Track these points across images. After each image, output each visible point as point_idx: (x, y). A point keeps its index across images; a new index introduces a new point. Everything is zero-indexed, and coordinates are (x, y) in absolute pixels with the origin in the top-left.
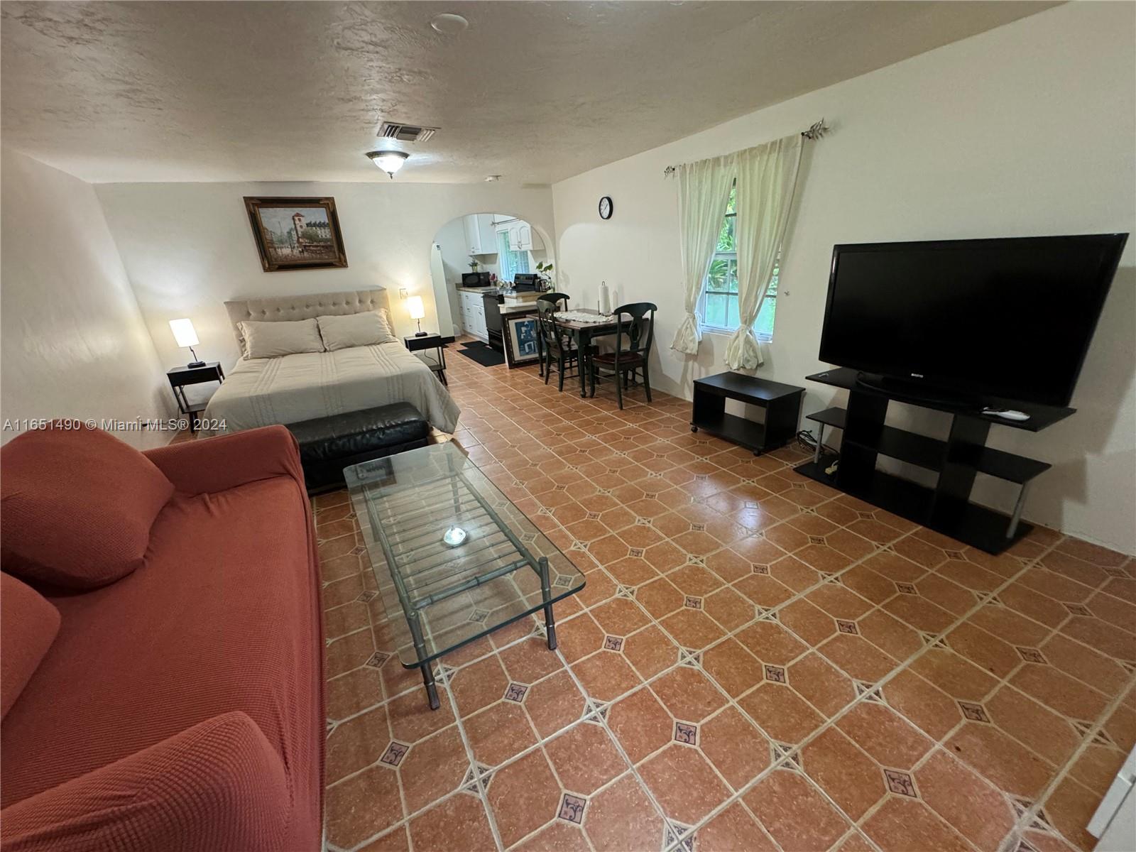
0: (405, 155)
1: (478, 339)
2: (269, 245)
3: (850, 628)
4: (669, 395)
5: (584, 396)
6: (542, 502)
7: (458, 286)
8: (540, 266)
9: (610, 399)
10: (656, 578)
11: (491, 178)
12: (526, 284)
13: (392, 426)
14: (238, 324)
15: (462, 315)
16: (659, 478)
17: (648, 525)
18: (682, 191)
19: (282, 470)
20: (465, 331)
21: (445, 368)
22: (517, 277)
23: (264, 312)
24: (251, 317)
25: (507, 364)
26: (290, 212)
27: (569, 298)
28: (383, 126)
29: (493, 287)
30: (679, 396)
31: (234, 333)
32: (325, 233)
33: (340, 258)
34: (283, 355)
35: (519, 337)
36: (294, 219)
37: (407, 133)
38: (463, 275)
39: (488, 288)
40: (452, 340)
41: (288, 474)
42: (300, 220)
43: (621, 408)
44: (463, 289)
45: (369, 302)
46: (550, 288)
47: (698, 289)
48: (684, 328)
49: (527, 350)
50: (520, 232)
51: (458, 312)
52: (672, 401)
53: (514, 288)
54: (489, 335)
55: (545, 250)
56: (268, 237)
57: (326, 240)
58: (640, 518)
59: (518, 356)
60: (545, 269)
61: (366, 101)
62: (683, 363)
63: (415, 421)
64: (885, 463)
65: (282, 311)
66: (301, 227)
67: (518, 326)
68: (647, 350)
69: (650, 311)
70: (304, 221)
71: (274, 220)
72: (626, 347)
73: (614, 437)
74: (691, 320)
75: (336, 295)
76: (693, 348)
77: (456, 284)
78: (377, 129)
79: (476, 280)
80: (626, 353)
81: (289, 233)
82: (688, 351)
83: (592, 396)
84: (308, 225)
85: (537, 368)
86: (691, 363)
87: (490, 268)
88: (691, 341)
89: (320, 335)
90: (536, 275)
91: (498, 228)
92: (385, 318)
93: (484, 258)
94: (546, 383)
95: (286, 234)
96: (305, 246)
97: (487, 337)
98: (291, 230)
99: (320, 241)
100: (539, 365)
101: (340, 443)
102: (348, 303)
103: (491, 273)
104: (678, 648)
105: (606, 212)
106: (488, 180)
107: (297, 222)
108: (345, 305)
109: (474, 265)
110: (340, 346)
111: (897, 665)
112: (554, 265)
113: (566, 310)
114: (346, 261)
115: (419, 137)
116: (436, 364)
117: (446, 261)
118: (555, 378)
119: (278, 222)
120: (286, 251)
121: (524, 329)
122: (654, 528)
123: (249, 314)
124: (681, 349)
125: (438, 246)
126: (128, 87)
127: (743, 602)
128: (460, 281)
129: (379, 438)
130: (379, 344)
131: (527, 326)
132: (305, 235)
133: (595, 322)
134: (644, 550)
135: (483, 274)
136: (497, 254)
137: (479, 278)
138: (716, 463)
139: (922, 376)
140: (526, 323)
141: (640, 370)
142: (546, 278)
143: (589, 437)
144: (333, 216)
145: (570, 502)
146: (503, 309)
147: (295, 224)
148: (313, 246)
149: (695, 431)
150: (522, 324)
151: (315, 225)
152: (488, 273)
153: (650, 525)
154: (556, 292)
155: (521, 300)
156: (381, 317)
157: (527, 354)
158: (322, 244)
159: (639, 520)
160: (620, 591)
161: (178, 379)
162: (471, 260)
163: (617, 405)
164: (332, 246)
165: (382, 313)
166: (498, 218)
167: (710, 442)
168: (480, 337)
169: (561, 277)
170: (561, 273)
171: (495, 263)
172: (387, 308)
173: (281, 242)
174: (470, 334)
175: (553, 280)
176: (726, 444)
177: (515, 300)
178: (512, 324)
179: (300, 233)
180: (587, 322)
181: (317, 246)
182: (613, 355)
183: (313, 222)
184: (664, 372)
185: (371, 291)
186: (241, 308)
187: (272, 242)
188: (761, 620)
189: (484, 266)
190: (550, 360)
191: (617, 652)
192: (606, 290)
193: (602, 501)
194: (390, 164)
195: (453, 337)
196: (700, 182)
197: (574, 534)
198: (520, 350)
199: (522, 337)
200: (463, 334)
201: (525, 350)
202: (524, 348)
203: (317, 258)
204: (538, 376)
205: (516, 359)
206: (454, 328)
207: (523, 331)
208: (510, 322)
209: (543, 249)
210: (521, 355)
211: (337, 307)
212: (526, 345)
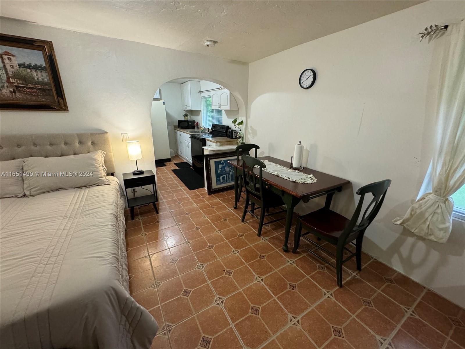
1: (186, 161)
5: (286, 251)
7: (175, 127)
8: (235, 121)
11: (209, 43)
12: (221, 131)
15: (176, 144)
20: (177, 154)
22: (214, 126)
25: (206, 188)
27: (259, 148)
29: (196, 130)
32: (43, 77)
33: (59, 102)
35: (217, 172)
36: (2, 57)
38: (178, 121)
39: (193, 130)
40: (169, 160)
42: (9, 59)
44: (178, 129)
45: (90, 144)
46: (240, 137)
49: (222, 181)
50: (220, 96)
51: (174, 142)
53: (211, 133)
54: (193, 161)
55: (239, 110)
57: (43, 84)
59: (215, 186)
60: (239, 124)
66: (12, 66)
67: (217, 164)
70: (16, 62)
74: (443, 205)
75: (54, 136)
76: (442, 237)
82: (433, 238)
84: (21, 66)
87: (196, 119)
88: (440, 229)
89: (22, 178)
90: (229, 127)
91: (203, 95)
92: (101, 159)
93: (192, 112)
94: (243, 221)
97: (191, 162)
99: (35, 84)
102: (66, 144)
103: (196, 121)
105: (307, 82)
106: (206, 44)
107: (7, 61)
108: (63, 146)
109: (186, 115)
112: (244, 122)
114: (66, 105)
117: (168, 110)
121: (220, 166)
125: (163, 102)
128: (177, 124)
130: (89, 187)
131: (223, 164)
132: (16, 76)
135: (191, 121)
136: (200, 110)
137: (188, 124)
140: (222, 162)
142: (238, 130)
144: (51, 61)
146: (207, 150)
147: (4, 63)
148: (27, 88)
150: (220, 162)
151: (29, 66)
152: (194, 121)
155: (218, 144)
156: (96, 160)
157: (221, 183)
158: (38, 86)
162: (184, 113)
164: (50, 90)
169: (249, 130)
171: (199, 115)
172: (106, 150)
174: (180, 155)
175: (243, 131)
177: (214, 144)
178: (212, 162)
179: (10, 73)
181: (32, 88)
185: (92, 134)
189: (192, 116)
192: (301, 149)
195: (170, 159)
198: (217, 181)
199: (219, 172)
200: (176, 155)
201: (220, 181)
202: (220, 179)
203: (32, 100)
204: (233, 209)
205: (213, 188)
206: (170, 151)
207: (220, 168)
208: (211, 160)
209: (237, 109)
210: (217, 185)
211: (54, 146)
212: (221, 177)
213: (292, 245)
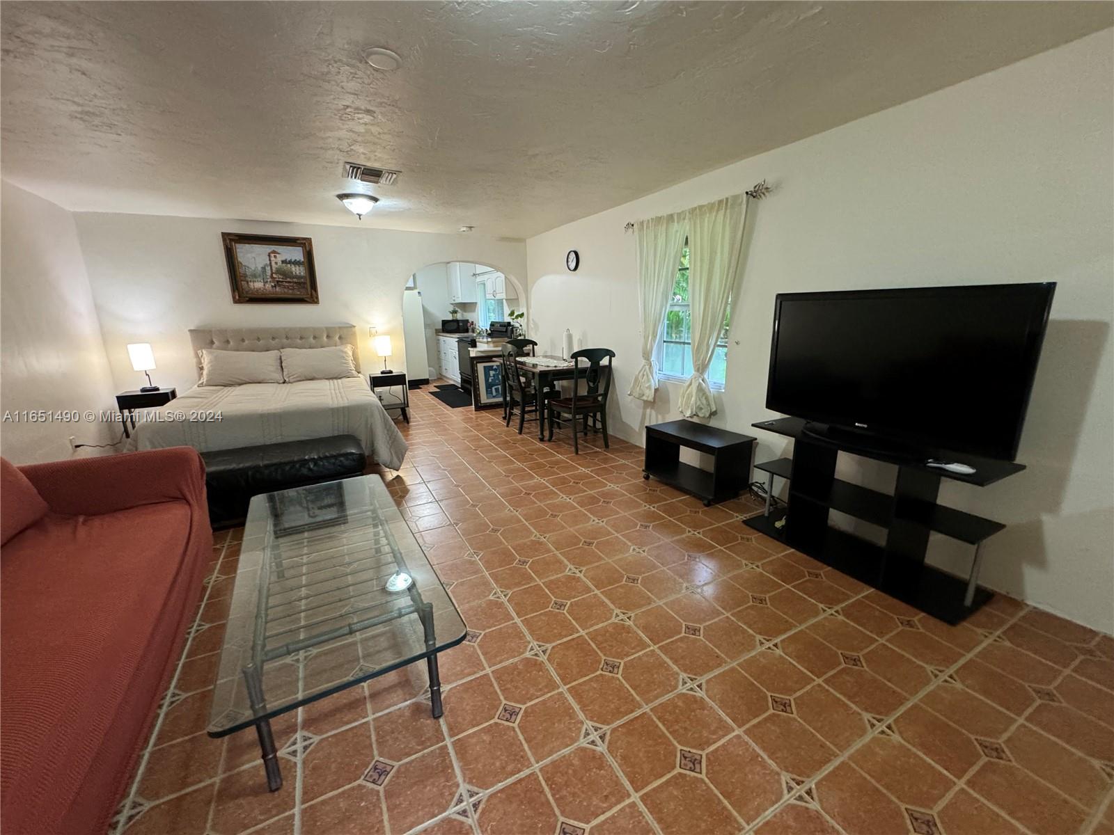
0: (375, 200)
1: (452, 383)
2: (242, 278)
3: (785, 706)
4: (627, 443)
5: (542, 440)
6: (471, 545)
7: (437, 332)
8: (512, 314)
9: (568, 444)
10: (575, 635)
11: (465, 229)
12: (500, 331)
13: (326, 457)
14: (199, 352)
15: (439, 359)
16: (601, 524)
17: (578, 575)
18: (640, 243)
19: (180, 496)
20: (441, 374)
21: (408, 406)
22: (492, 325)
23: (228, 342)
24: (214, 346)
25: (473, 406)
26: (265, 249)
27: (536, 344)
28: (344, 166)
29: (470, 334)
30: (637, 444)
31: (194, 360)
32: (299, 271)
33: (312, 294)
34: (240, 384)
35: (487, 380)
36: (269, 256)
37: (372, 174)
38: (443, 321)
39: (466, 334)
40: (426, 382)
41: (182, 498)
42: (275, 257)
43: (577, 453)
44: (441, 334)
45: (337, 338)
46: (520, 335)
47: (655, 337)
48: (642, 373)
49: (494, 393)
50: (495, 282)
51: (435, 355)
52: (626, 447)
53: (489, 335)
54: (462, 378)
55: (518, 299)
56: (242, 271)
57: (299, 277)
58: (572, 567)
59: (484, 399)
60: (517, 317)
61: (323, 139)
62: (641, 411)
63: (352, 454)
64: (838, 519)
65: (247, 342)
66: (276, 263)
67: (487, 370)
68: (605, 395)
69: (608, 357)
70: (280, 258)
71: (249, 255)
72: (583, 391)
73: (563, 481)
74: (647, 367)
75: (305, 329)
76: (649, 395)
77: (436, 330)
78: (340, 169)
79: (457, 326)
80: (583, 398)
81: (264, 268)
82: (645, 398)
83: (550, 440)
84: (283, 262)
85: (501, 411)
86: (648, 411)
87: (469, 316)
88: (647, 388)
89: (282, 367)
90: (509, 323)
91: (479, 279)
92: (350, 353)
93: (465, 306)
94: (507, 426)
95: (260, 268)
96: (278, 282)
97: (459, 380)
98: (266, 265)
99: (294, 278)
100: (503, 409)
101: (267, 472)
102: (315, 338)
103: (470, 321)
104: (582, 723)
105: (573, 265)
106: (462, 229)
107: (273, 259)
108: (312, 339)
109: (454, 312)
110: (298, 379)
111: (836, 756)
112: (525, 313)
113: (534, 356)
114: (317, 298)
115: (383, 180)
116: (399, 402)
117: (426, 306)
118: (516, 421)
119: (253, 258)
120: (258, 285)
121: (492, 373)
122: (585, 579)
123: (212, 342)
124: (637, 396)
125: (419, 293)
126: (80, 109)
127: (668, 668)
128: (440, 326)
129: (310, 469)
130: (340, 378)
131: (495, 370)
132: (278, 271)
133: (555, 367)
134: (569, 602)
135: (463, 321)
136: (476, 303)
137: (459, 325)
138: (664, 512)
139: (866, 426)
140: (494, 367)
141: (599, 416)
142: (517, 325)
143: (537, 479)
144: (309, 255)
145: (502, 546)
146: (473, 353)
147: (270, 260)
148: (286, 282)
149: (647, 478)
150: (491, 368)
151: (290, 262)
152: (467, 321)
153: (581, 575)
154: (527, 338)
155: (491, 345)
156: (346, 353)
157: (494, 397)
158: (295, 280)
159: (570, 569)
160: (532, 649)
161: (127, 402)
162: (451, 309)
163: (573, 449)
164: (305, 283)
165: (348, 349)
166: (480, 269)
167: (661, 490)
168: (455, 381)
169: (532, 325)
170: (531, 322)
171: (474, 311)
172: (354, 344)
173: (254, 276)
174: (445, 376)
175: (524, 327)
176: (676, 493)
177: (486, 345)
178: (480, 367)
179: (274, 269)
180: (548, 366)
181: (290, 282)
182: (570, 400)
183: (289, 259)
184: (624, 420)
185: (340, 328)
186: (205, 337)
187: (245, 276)
188: (684, 691)
189: (465, 314)
190: (514, 404)
191: (511, 724)
192: (570, 337)
193: (537, 546)
194: (359, 206)
195: (428, 380)
196: (656, 237)
197: (496, 581)
198: (487, 393)
199: (490, 381)
200: (439, 377)
201: (492, 393)
202: (492, 391)
203: (289, 293)
204: (502, 419)
205: (482, 402)
206: (429, 371)
207: (492, 375)
208: (478, 365)
209: (516, 298)
210: (487, 398)
211: (303, 340)
212: (493, 388)
213: (547, 433)
